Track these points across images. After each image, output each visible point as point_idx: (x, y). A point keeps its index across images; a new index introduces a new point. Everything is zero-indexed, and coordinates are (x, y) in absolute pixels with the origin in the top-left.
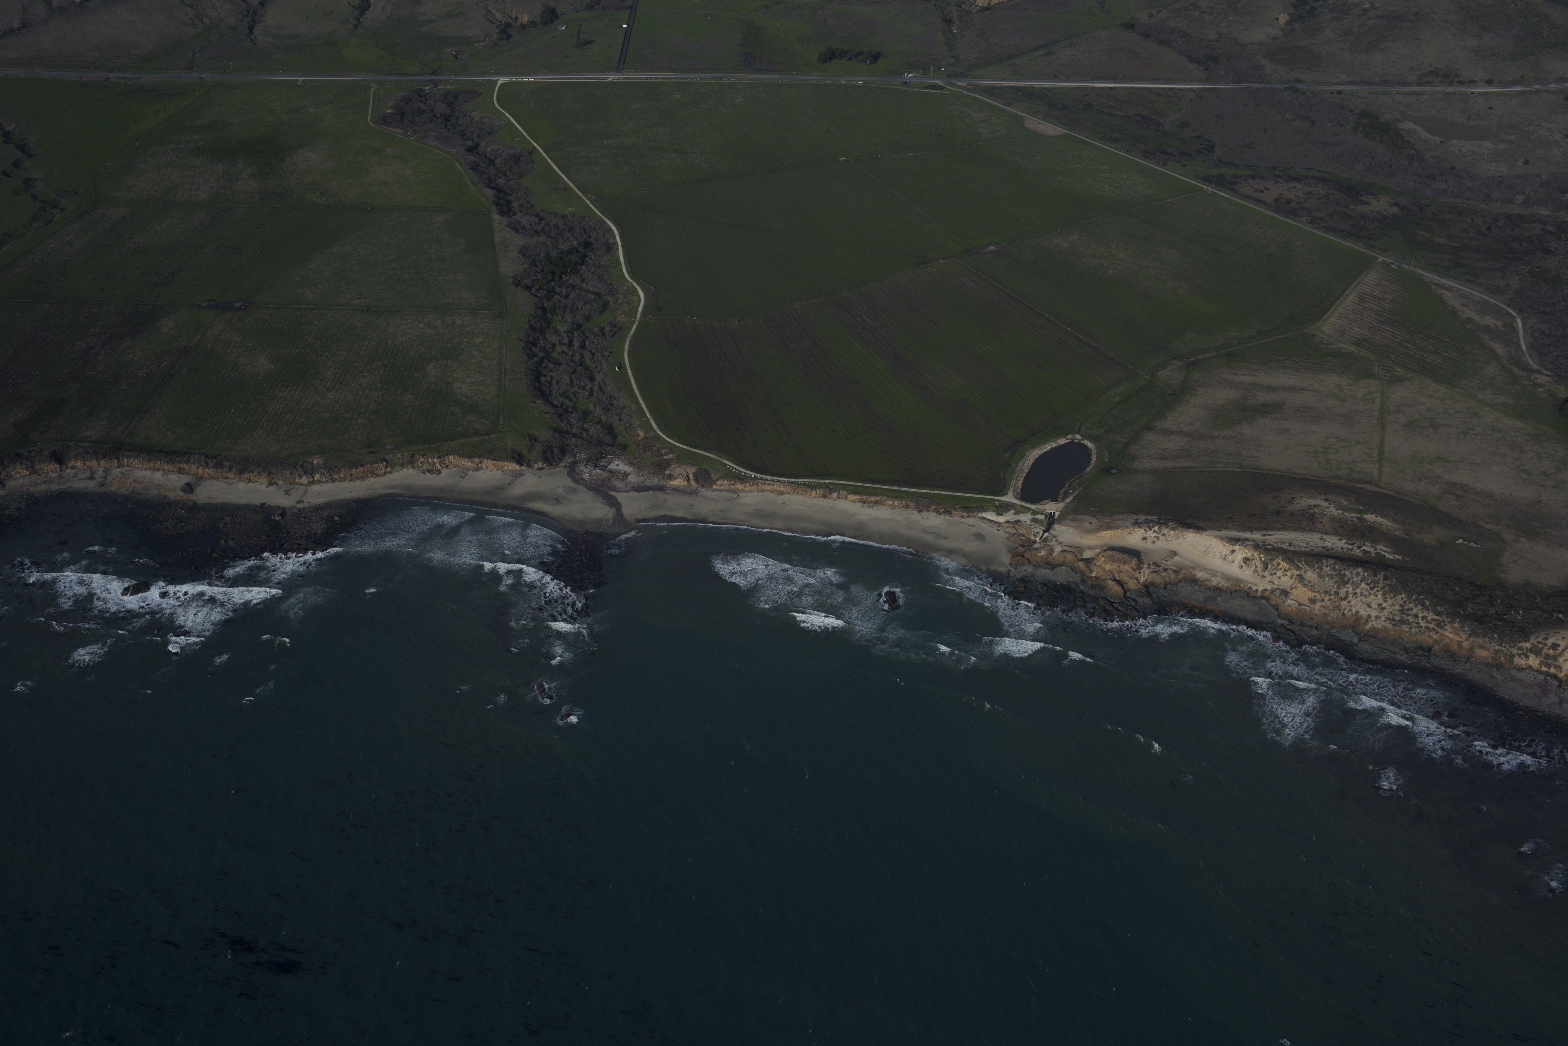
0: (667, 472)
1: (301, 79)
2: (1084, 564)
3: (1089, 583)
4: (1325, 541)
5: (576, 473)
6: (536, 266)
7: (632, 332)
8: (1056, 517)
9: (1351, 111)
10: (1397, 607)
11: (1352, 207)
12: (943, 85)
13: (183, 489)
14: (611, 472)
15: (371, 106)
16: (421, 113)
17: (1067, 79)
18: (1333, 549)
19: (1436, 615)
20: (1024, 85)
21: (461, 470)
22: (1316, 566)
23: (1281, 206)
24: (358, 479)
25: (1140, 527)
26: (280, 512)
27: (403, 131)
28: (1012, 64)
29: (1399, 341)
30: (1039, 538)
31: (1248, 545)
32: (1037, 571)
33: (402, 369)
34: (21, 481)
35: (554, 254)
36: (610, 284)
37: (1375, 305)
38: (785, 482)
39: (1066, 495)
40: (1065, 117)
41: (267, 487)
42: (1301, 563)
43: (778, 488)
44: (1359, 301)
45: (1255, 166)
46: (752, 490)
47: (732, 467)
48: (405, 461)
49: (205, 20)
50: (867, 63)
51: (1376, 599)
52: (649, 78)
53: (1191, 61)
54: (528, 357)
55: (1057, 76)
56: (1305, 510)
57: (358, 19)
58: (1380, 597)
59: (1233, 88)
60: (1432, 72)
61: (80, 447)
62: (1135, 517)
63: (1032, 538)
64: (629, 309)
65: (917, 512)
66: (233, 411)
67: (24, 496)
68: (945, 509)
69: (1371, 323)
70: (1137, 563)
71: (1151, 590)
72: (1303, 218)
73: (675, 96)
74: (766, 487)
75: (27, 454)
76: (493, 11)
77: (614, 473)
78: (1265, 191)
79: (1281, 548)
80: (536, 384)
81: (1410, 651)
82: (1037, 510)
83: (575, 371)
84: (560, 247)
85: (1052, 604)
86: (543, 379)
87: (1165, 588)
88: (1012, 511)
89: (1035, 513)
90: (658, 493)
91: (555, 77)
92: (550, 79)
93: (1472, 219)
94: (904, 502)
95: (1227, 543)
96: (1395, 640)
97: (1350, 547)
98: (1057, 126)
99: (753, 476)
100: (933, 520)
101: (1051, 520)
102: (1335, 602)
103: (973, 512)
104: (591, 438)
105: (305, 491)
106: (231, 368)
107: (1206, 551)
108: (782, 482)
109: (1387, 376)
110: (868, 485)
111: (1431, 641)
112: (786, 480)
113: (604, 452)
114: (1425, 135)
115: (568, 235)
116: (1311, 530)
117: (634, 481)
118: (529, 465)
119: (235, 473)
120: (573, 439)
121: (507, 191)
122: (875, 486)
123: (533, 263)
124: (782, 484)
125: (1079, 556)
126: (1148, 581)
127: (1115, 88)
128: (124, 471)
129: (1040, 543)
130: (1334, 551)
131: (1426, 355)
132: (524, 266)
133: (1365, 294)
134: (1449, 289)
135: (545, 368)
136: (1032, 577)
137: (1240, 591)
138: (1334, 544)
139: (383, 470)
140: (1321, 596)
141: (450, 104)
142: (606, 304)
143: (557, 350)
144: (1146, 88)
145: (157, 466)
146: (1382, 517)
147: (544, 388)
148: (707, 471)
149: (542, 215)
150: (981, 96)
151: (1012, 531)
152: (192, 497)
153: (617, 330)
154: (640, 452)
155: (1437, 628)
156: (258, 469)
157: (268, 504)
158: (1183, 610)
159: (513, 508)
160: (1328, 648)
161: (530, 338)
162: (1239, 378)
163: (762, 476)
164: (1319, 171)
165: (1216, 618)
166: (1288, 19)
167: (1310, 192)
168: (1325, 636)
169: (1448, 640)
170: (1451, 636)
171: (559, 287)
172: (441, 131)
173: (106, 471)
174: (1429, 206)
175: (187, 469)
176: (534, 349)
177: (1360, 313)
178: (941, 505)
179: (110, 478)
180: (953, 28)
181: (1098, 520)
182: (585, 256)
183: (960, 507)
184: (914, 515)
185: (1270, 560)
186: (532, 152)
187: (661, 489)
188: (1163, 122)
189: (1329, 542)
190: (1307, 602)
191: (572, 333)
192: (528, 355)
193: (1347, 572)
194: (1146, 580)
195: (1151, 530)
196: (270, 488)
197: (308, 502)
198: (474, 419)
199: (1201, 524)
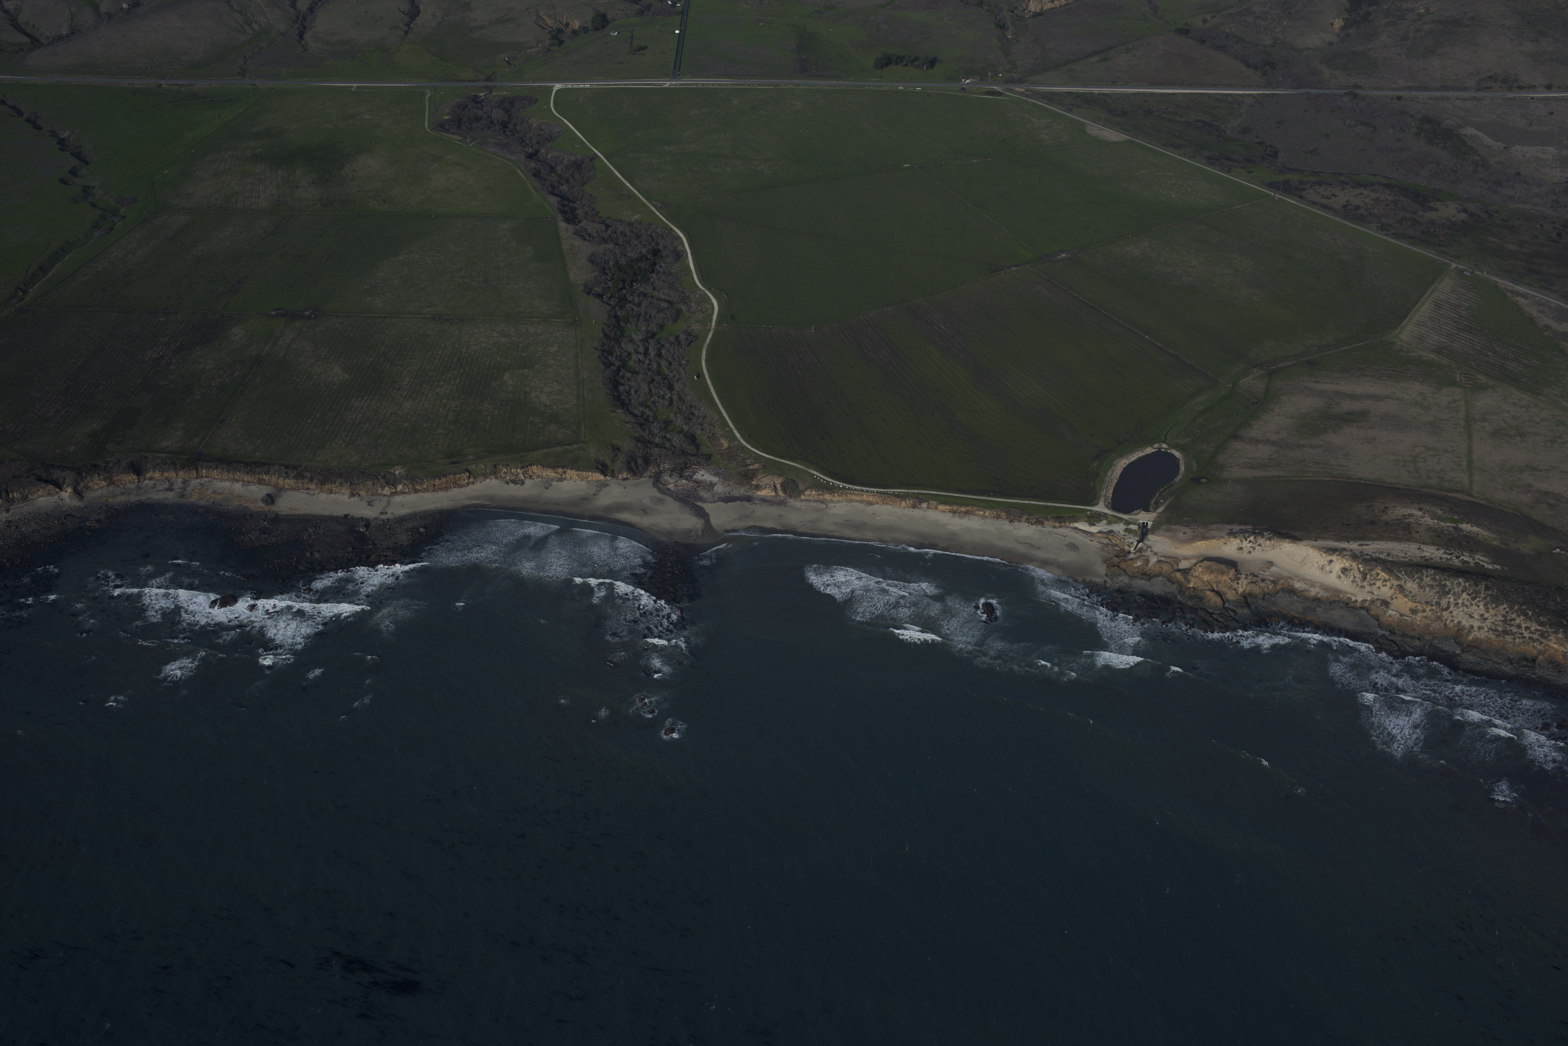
0: (754, 483)
1: (355, 85)
2: (1182, 575)
3: (1187, 594)
4: (1423, 550)
5: (662, 483)
6: (606, 274)
7: (708, 341)
8: (1149, 527)
9: (1412, 116)
10: (1500, 617)
11: (1421, 213)
12: (1001, 91)
13: (264, 501)
14: (697, 482)
15: (427, 113)
16: (478, 119)
17: (1125, 85)
18: (1432, 559)
19: (1539, 625)
20: (1082, 91)
21: (545, 480)
22: (1416, 576)
23: (1349, 212)
24: (441, 489)
25: (1235, 537)
26: (364, 523)
27: (461, 138)
28: (1069, 70)
29: (1478, 348)
30: (1133, 549)
31: (1346, 555)
32: (1133, 581)
33: (479, 378)
34: (99, 492)
35: (623, 261)
36: (682, 292)
37: (1452, 312)
38: (874, 492)
39: (1157, 505)
40: (1126, 123)
41: (350, 498)
42: (1400, 573)
43: (867, 499)
44: (1435, 308)
45: (1320, 172)
46: (840, 500)
47: (820, 477)
48: (488, 471)
49: (255, 26)
50: (923, 69)
51: (1478, 609)
52: (706, 84)
53: (1248, 66)
54: (605, 366)
55: (1115, 82)
56: (1400, 519)
57: (408, 25)
58: (1481, 607)
59: (1292, 94)
60: (1490, 77)
61: (157, 457)
62: (1229, 527)
63: (1126, 548)
64: (703, 317)
65: (1008, 522)
66: (310, 421)
67: (103, 508)
68: (1036, 519)
69: (1449, 331)
70: (1235, 573)
71: (1249, 601)
72: (1373, 225)
73: (734, 102)
74: (855, 497)
75: (104, 464)
76: (544, 17)
77: (700, 483)
78: (1333, 197)
79: (1379, 558)
80: (615, 393)
81: (1514, 662)
82: (1129, 520)
83: (653, 381)
84: (629, 254)
85: (1152, 615)
86: (621, 388)
87: (1264, 599)
88: (1104, 522)
89: (1127, 523)
90: (746, 504)
91: (611, 83)
92: (606, 85)
93: (1542, 226)
94: (995, 513)
95: (1325, 553)
96: (1499, 650)
97: (1449, 557)
98: (1119, 132)
99: (841, 486)
100: (1025, 530)
101: (1144, 530)
102: (1437, 612)
103: (1065, 522)
104: (675, 448)
105: (388, 502)
106: (305, 377)
107: (1303, 561)
108: (871, 492)
109: (1470, 384)
110: (958, 495)
111: (1535, 652)
112: (875, 490)
113: (689, 462)
114: (1488, 141)
115: (636, 242)
116: (1408, 540)
117: (720, 491)
118: (613, 475)
119: (316, 484)
120: (656, 449)
121: (570, 198)
122: (965, 496)
123: (603, 271)
124: (871, 494)
125: (1175, 567)
126: (1247, 592)
127: (1174, 94)
128: (202, 482)
129: (1135, 553)
130: (1433, 561)
131: (1507, 363)
132: (594, 274)
133: (1441, 301)
134: (1525, 296)
135: (623, 377)
136: (1129, 588)
137: (1339, 602)
138: (1432, 554)
139: (466, 481)
140: (1422, 607)
141: (507, 111)
142: (679, 312)
143: (633, 359)
144: (1205, 94)
145: (236, 477)
146: (1477, 527)
147: (623, 397)
148: (795, 481)
149: (608, 222)
150: (1041, 102)
151: (1106, 541)
152: (274, 508)
153: (693, 339)
154: (725, 462)
155: (1540, 639)
156: (339, 480)
157: (351, 515)
158: (1283, 621)
159: (600, 519)
160: (1431, 658)
161: (606, 347)
162: (1322, 387)
163: (851, 486)
164: (1384, 177)
165: (1316, 629)
166: (1343, 24)
167: (1377, 198)
168: (1427, 647)
169: (1553, 651)
170: (1555, 646)
171: (631, 295)
172: (500, 137)
173: (185, 482)
174: (1497, 212)
175: (267, 480)
176: (610, 357)
177: (1437, 320)
178: (1033, 515)
179: (189, 489)
180: (1007, 34)
181: (1192, 530)
182: (655, 264)
183: (1051, 518)
184: (1005, 526)
185: (1368, 570)
186: (594, 158)
187: (749, 499)
188: (1224, 128)
189: (1427, 552)
190: (1408, 613)
191: (647, 342)
192: (604, 364)
193: (1447, 583)
194: (1244, 591)
195: (1246, 540)
196: (352, 499)
197: (392, 513)
198: (555, 428)
199: (1296, 534)
